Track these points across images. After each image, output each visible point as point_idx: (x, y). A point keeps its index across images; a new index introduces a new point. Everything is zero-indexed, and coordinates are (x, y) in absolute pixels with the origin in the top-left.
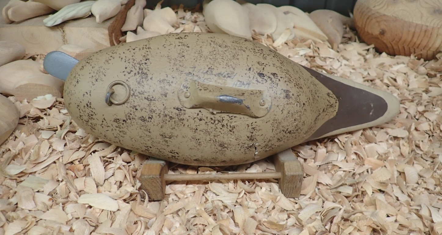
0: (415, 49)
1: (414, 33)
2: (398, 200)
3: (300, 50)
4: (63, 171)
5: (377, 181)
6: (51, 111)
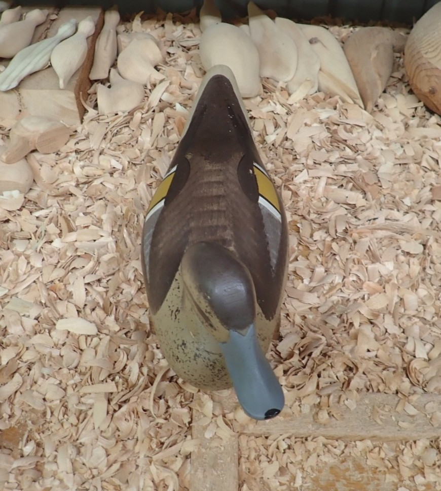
2: (386, 332)
3: (322, 112)
4: (45, 293)
5: (371, 310)
6: (21, 213)
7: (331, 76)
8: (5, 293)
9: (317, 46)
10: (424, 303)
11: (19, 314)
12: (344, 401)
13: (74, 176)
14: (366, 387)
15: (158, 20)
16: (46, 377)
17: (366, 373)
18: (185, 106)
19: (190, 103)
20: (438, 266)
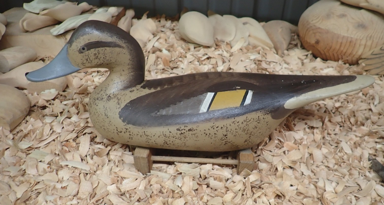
0: (342, 56)
1: (341, 43)
2: (303, 174)
3: (251, 55)
4: (59, 147)
5: (290, 160)
6: (54, 102)
7: (256, 38)
8: (29, 146)
9: (247, 26)
10: (326, 157)
11: (37, 160)
13: (94, 84)
15: (157, 19)
16: (49, 202)
17: (291, 201)
18: (169, 51)
19: (171, 49)
20: (333, 136)
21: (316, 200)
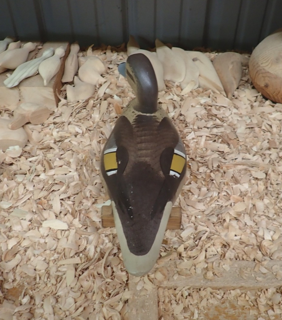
2: (246, 224)
3: (201, 99)
4: (35, 206)
5: (236, 212)
6: (20, 159)
7: (206, 79)
8: (10, 206)
9: (197, 63)
10: (268, 207)
11: (19, 218)
12: (222, 266)
13: (53, 137)
14: (235, 257)
15: (102, 50)
16: (36, 256)
17: (235, 249)
18: (120, 96)
19: (122, 95)
20: (275, 186)
21: (256, 247)
